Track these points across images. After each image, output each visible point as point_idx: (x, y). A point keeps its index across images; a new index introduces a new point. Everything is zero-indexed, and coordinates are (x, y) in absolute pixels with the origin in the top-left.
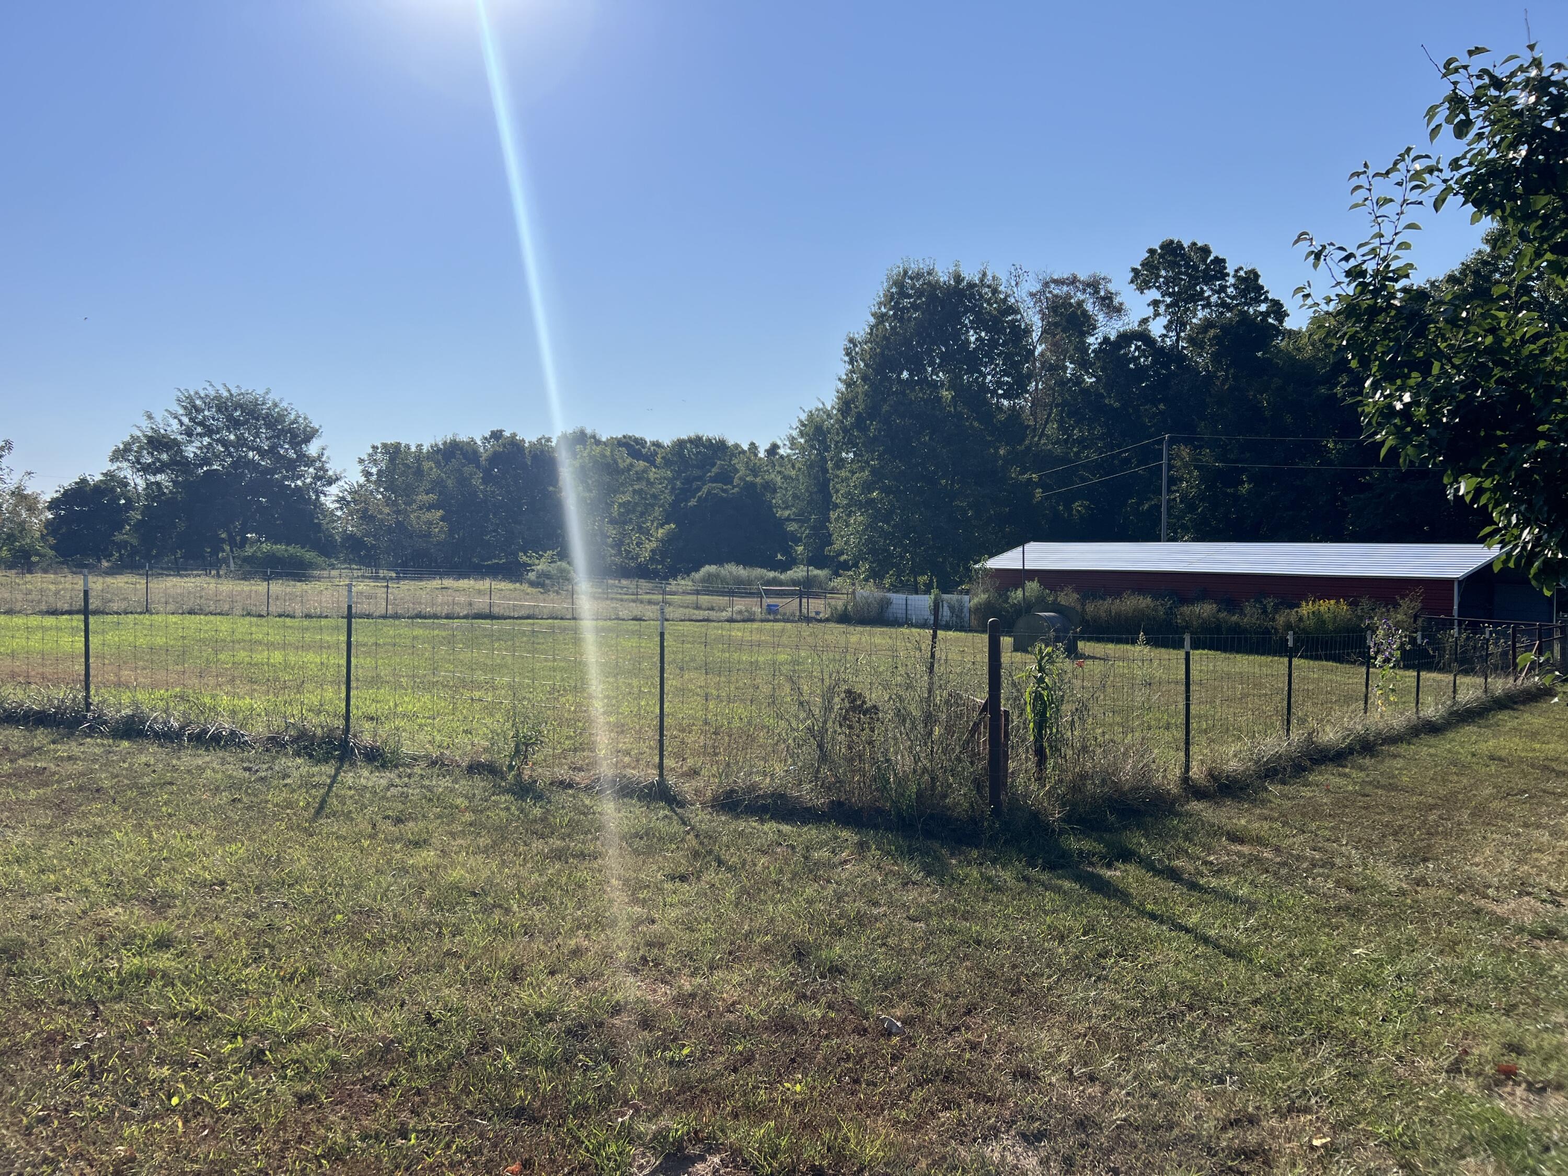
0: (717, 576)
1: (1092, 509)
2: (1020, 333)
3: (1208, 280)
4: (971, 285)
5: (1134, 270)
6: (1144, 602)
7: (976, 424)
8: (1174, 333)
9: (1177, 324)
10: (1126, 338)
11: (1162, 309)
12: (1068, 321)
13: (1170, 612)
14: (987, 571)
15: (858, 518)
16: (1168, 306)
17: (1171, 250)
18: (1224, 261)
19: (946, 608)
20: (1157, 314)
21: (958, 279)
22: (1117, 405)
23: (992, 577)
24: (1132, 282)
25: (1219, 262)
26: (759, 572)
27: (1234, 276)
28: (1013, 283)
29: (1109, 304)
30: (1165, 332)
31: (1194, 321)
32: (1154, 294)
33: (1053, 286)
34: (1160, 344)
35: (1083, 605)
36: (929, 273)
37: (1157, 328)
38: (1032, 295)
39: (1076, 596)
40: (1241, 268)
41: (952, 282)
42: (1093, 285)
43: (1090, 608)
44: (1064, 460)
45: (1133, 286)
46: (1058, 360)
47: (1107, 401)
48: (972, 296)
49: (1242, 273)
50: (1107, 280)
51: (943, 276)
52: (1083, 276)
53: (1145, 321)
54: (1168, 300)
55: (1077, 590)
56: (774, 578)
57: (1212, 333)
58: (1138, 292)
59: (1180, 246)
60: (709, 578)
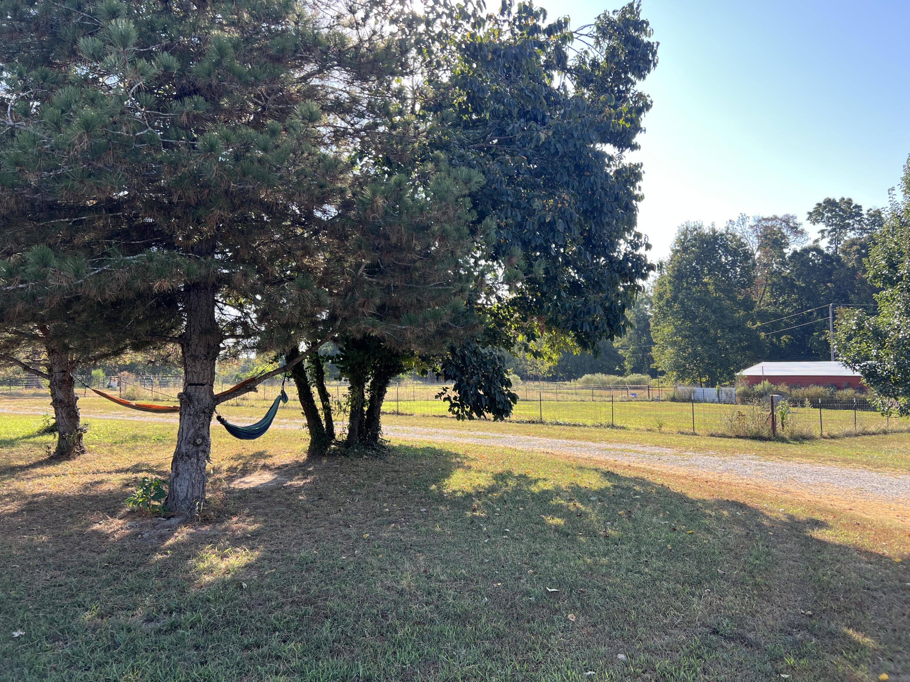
0: (592, 380)
1: (792, 340)
2: (748, 256)
3: (851, 217)
4: (722, 235)
5: (810, 213)
6: (820, 390)
7: (728, 302)
8: (834, 245)
9: (835, 240)
10: (806, 251)
11: (826, 234)
12: (773, 243)
13: (832, 393)
14: (743, 377)
15: (670, 351)
16: (829, 232)
17: (830, 204)
18: (860, 207)
19: (723, 394)
20: (823, 237)
21: (714, 232)
22: (804, 285)
23: (745, 379)
24: (808, 219)
25: (859, 207)
26: (612, 377)
27: (868, 214)
28: (741, 223)
29: (797, 231)
30: (829, 245)
31: (846, 238)
32: (821, 226)
33: (763, 222)
34: (826, 252)
35: (791, 391)
36: (700, 228)
37: (824, 244)
38: (752, 227)
39: (786, 387)
40: (871, 209)
41: (711, 233)
42: (786, 220)
43: (794, 392)
44: (775, 315)
45: (809, 221)
46: (768, 261)
47: (797, 283)
48: (722, 239)
49: (871, 212)
50: (794, 217)
51: (707, 230)
52: (780, 215)
53: (817, 241)
54: (829, 228)
55: (787, 384)
56: (621, 381)
57: (855, 248)
58: (812, 224)
59: (834, 201)
60: (587, 381)
